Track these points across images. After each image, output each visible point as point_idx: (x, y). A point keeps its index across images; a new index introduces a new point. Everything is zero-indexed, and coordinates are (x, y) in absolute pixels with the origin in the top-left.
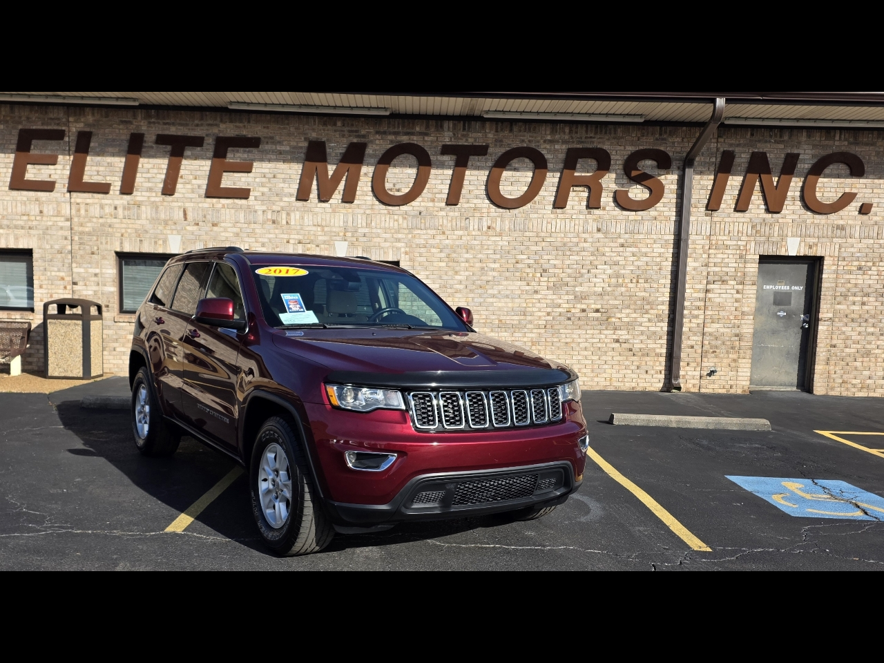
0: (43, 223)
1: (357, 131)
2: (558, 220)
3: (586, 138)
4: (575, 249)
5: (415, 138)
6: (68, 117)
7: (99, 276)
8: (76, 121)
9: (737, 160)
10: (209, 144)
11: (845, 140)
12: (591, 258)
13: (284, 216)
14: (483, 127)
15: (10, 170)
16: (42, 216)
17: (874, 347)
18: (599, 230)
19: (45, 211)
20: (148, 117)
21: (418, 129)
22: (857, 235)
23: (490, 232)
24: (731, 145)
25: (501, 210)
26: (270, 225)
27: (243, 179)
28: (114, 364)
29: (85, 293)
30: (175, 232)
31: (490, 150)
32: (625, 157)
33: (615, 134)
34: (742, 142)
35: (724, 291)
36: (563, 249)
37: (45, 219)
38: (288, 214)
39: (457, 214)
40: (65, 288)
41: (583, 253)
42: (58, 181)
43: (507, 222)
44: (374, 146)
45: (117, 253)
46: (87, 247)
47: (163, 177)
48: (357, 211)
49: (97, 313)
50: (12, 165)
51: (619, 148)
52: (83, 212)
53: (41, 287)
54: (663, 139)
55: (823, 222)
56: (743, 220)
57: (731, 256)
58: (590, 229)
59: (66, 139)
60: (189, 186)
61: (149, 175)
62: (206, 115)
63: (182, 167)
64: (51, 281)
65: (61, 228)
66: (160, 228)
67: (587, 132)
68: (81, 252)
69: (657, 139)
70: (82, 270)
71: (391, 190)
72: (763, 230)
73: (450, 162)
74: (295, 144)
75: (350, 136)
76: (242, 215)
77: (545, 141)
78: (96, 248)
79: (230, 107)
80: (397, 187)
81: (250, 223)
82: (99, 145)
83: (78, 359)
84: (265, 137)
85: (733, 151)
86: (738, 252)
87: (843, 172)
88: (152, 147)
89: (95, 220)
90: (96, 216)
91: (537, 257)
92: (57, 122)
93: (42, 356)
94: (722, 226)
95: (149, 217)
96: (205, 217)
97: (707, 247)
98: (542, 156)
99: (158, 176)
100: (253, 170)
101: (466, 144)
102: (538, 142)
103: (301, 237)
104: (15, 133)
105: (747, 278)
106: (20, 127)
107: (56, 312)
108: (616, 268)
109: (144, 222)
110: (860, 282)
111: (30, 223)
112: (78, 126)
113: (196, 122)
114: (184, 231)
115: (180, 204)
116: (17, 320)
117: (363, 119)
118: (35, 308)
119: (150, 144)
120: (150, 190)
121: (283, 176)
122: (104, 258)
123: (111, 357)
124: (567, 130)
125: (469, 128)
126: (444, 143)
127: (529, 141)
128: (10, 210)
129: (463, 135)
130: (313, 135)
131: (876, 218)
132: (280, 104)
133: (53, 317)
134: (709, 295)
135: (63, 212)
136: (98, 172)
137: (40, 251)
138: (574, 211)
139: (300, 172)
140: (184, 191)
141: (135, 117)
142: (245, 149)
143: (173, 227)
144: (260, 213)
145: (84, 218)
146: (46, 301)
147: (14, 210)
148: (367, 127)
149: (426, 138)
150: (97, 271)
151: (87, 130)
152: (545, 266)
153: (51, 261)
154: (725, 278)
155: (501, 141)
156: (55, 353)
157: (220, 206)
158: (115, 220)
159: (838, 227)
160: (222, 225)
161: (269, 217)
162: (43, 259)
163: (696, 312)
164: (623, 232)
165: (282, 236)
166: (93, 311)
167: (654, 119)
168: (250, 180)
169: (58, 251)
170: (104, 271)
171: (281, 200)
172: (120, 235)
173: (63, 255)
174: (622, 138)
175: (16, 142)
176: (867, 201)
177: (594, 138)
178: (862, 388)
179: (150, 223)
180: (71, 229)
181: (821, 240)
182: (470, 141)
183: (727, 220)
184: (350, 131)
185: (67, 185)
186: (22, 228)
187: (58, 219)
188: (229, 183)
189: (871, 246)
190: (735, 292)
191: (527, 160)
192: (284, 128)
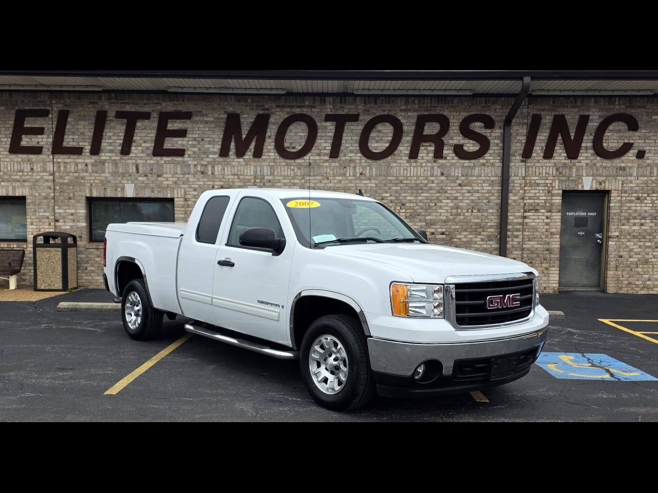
0: (33, 177)
1: (262, 106)
2: (412, 168)
3: (431, 107)
4: (425, 188)
5: (305, 110)
6: (52, 100)
7: (75, 215)
8: (57, 103)
9: (543, 121)
10: (153, 117)
11: (623, 104)
12: (438, 195)
13: (210, 168)
14: (355, 101)
15: (9, 140)
16: (33, 172)
17: (651, 256)
18: (442, 174)
19: (35, 168)
20: (109, 98)
21: (307, 103)
22: (635, 174)
23: (362, 177)
24: (539, 110)
25: (370, 161)
26: (199, 176)
27: (179, 142)
28: (86, 279)
29: (64, 227)
30: (130, 182)
31: (361, 117)
32: (461, 120)
33: (452, 103)
34: (546, 107)
35: (537, 217)
36: (416, 189)
37: (35, 174)
38: (213, 167)
39: (337, 164)
40: (50, 224)
41: (431, 191)
42: (45, 146)
43: (374, 170)
44: (275, 116)
45: (87, 198)
46: (66, 194)
47: (121, 142)
48: (264, 163)
49: (73, 242)
50: (11, 136)
51: (455, 114)
52: (62, 168)
53: (32, 224)
54: (487, 107)
55: (609, 165)
56: (549, 165)
57: (541, 191)
58: (435, 173)
59: (50, 116)
60: (140, 148)
61: (111, 141)
62: (152, 97)
63: (135, 135)
64: (40, 219)
65: (47, 181)
66: (119, 179)
67: (431, 103)
68: (62, 198)
69: (483, 107)
70: (62, 211)
71: (288, 148)
72: (564, 172)
73: (331, 127)
74: (217, 116)
75: (257, 109)
76: (179, 169)
77: (400, 110)
78: (72, 195)
79: (169, 90)
80: (293, 145)
81: (185, 174)
82: (74, 119)
83: (58, 277)
84: (195, 112)
85: (540, 115)
86: (546, 188)
87: (622, 128)
88: (113, 121)
89: (71, 174)
90: (72, 171)
91: (397, 195)
92: (43, 103)
93: (32, 274)
94: (534, 170)
95: (110, 171)
96: (152, 170)
97: (523, 185)
98: (399, 121)
99: (117, 141)
100: (187, 136)
101: (343, 113)
102: (396, 110)
103: (222, 183)
104: (13, 112)
105: (554, 208)
106: (17, 108)
107: (43, 242)
108: (456, 201)
109: (107, 175)
110: (639, 208)
111: (24, 177)
112: (58, 106)
113: (145, 101)
114: (137, 181)
115: (133, 161)
116: (14, 249)
117: (267, 97)
118: (28, 239)
119: (111, 118)
120: (111, 151)
121: (209, 139)
122: (78, 202)
123: (84, 275)
124: (417, 102)
125: (345, 101)
126: (326, 113)
127: (389, 110)
128: (9, 168)
129: (340, 107)
130: (231, 109)
131: (648, 161)
132: (205, 88)
133: (40, 246)
134: (526, 221)
135: (48, 169)
136: (73, 139)
137: (31, 197)
138: (424, 161)
139: (222, 136)
140: (136, 152)
141: (100, 99)
142: (180, 120)
143: (129, 178)
144: (192, 166)
145: (64, 173)
146: (35, 234)
147: (12, 168)
148: (270, 103)
149: (313, 110)
150: (73, 211)
151: (65, 109)
152: (404, 201)
153: (39, 205)
154: (537, 208)
155: (368, 111)
156: (42, 272)
157: (163, 162)
158: (86, 174)
159: (621, 168)
160: (164, 175)
161: (199, 169)
162: (34, 203)
163: (516, 233)
164: (460, 175)
165: (209, 183)
166: (70, 240)
167: (481, 92)
168: (185, 143)
169: (45, 197)
170: (78, 211)
171: (208, 157)
172: (89, 185)
173: (48, 200)
174: (458, 106)
175: (14, 119)
176: (641, 149)
177: (437, 107)
178: (643, 287)
179: (112, 175)
180: (54, 181)
181: (608, 178)
182: (346, 111)
183: (537, 165)
184: (257, 106)
185: (51, 149)
186: (18, 181)
187: (44, 174)
188: (169, 145)
189: (646, 182)
190: (544, 218)
191: (388, 124)
192: (210, 105)
